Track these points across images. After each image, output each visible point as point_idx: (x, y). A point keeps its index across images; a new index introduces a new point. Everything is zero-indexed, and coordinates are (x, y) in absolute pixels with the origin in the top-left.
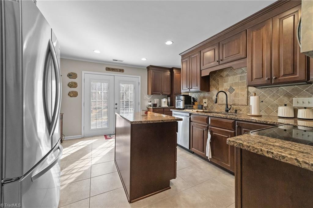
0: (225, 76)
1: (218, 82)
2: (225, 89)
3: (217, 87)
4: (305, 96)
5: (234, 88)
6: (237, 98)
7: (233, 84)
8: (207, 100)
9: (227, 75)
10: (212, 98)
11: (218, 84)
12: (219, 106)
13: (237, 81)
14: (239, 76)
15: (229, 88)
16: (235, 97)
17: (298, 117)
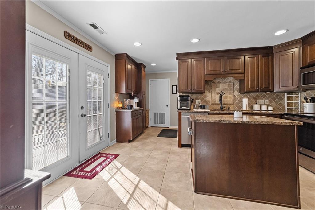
0: (217, 82)
1: (211, 86)
2: (217, 92)
3: (210, 90)
4: (261, 99)
5: (224, 92)
6: (226, 99)
7: (223, 89)
8: (200, 101)
9: (219, 83)
10: (205, 99)
11: (211, 88)
12: (212, 105)
13: (226, 87)
14: (228, 84)
15: (220, 92)
16: (225, 99)
17: (262, 109)
